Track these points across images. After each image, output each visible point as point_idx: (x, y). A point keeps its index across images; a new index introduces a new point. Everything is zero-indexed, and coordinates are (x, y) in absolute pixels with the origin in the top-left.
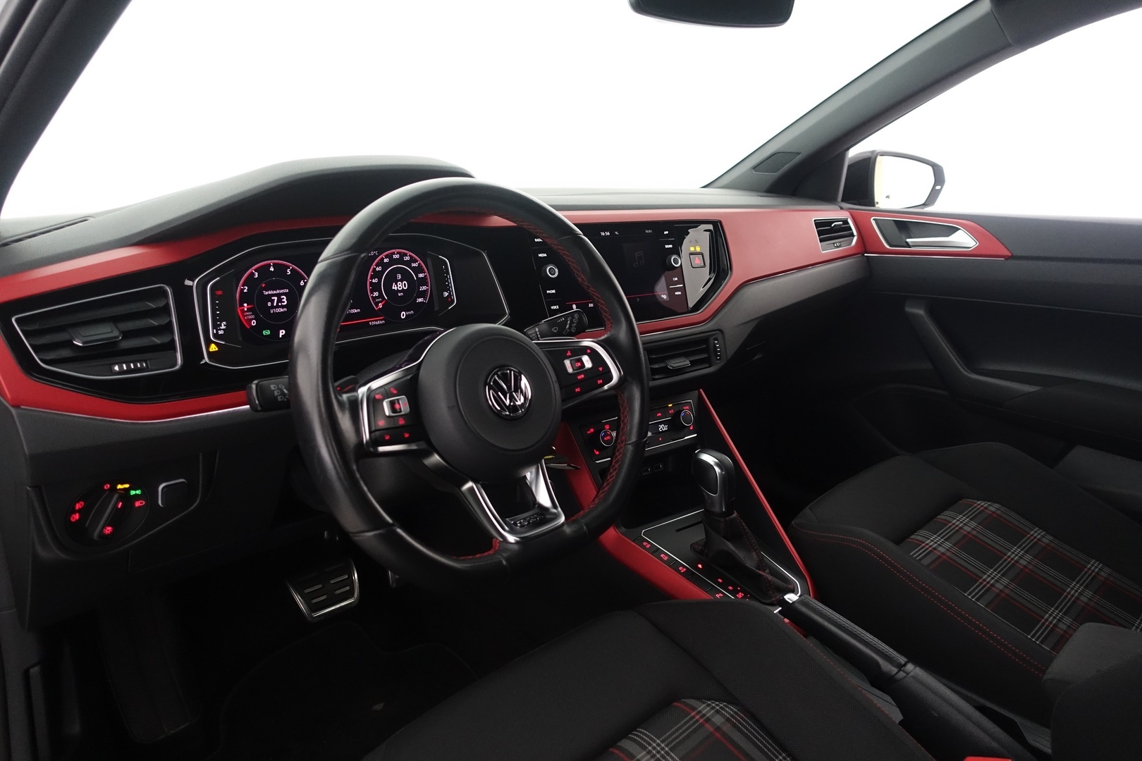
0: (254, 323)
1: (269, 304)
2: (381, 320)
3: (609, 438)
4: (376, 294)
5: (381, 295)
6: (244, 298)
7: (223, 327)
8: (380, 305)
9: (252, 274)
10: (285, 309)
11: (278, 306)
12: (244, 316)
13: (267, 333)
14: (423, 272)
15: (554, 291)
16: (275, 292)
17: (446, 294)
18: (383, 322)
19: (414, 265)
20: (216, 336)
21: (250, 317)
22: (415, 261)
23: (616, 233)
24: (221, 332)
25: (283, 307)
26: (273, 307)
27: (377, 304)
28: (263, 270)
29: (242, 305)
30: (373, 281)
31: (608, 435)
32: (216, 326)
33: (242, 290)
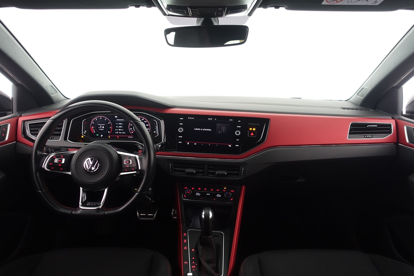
0: (94, 132)
1: (99, 128)
2: (132, 137)
3: (189, 192)
4: (131, 129)
5: (133, 129)
6: (93, 125)
7: (85, 132)
8: (132, 132)
9: (95, 119)
10: (103, 130)
11: (101, 128)
12: (92, 130)
13: (98, 135)
14: (148, 124)
15: (182, 137)
16: (101, 125)
17: (155, 132)
18: (133, 137)
19: (145, 122)
20: (83, 134)
21: (94, 130)
22: (146, 121)
23: (215, 119)
24: (85, 133)
25: (103, 129)
26: (100, 128)
27: (131, 132)
28: (98, 118)
29: (92, 127)
30: (131, 125)
31: (189, 191)
32: (84, 131)
33: (92, 123)
